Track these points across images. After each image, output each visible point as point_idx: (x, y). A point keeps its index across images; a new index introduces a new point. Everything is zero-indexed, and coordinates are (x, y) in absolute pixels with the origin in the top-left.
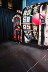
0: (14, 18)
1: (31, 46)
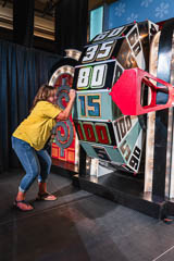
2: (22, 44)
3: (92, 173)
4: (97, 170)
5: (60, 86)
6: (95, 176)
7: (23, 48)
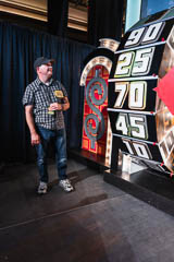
0: (85, 72)
1: (146, 201)
2: (55, 34)
3: (124, 169)
4: (129, 167)
5: (92, 77)
6: (127, 173)
7: (57, 38)
